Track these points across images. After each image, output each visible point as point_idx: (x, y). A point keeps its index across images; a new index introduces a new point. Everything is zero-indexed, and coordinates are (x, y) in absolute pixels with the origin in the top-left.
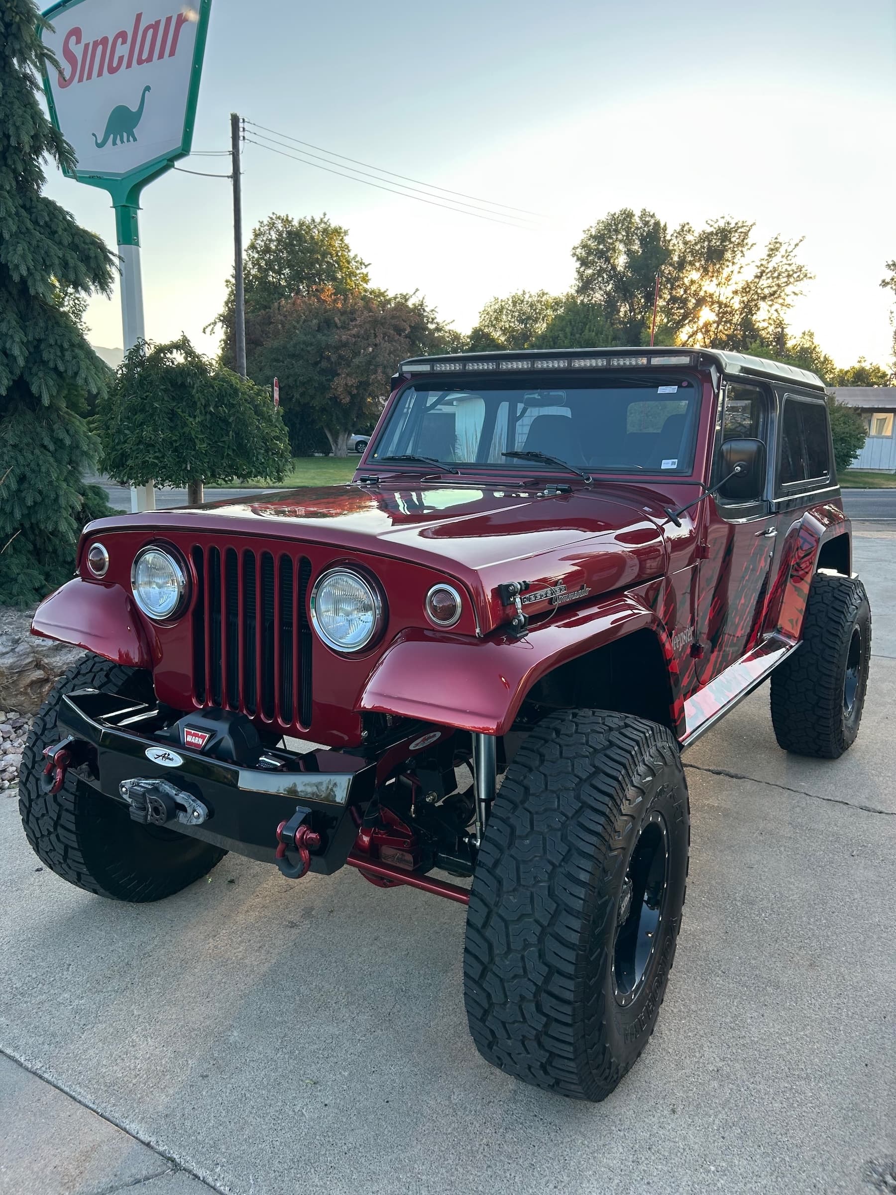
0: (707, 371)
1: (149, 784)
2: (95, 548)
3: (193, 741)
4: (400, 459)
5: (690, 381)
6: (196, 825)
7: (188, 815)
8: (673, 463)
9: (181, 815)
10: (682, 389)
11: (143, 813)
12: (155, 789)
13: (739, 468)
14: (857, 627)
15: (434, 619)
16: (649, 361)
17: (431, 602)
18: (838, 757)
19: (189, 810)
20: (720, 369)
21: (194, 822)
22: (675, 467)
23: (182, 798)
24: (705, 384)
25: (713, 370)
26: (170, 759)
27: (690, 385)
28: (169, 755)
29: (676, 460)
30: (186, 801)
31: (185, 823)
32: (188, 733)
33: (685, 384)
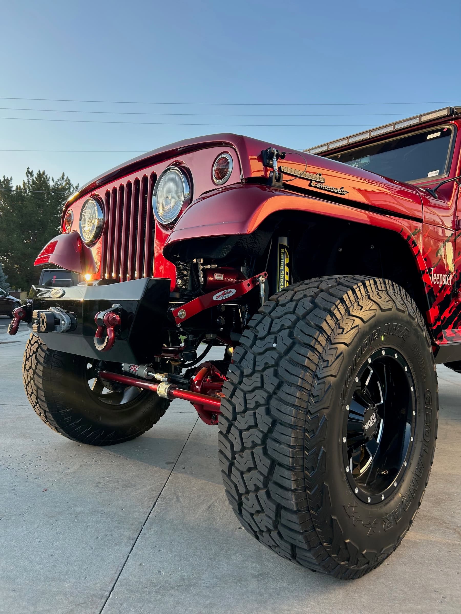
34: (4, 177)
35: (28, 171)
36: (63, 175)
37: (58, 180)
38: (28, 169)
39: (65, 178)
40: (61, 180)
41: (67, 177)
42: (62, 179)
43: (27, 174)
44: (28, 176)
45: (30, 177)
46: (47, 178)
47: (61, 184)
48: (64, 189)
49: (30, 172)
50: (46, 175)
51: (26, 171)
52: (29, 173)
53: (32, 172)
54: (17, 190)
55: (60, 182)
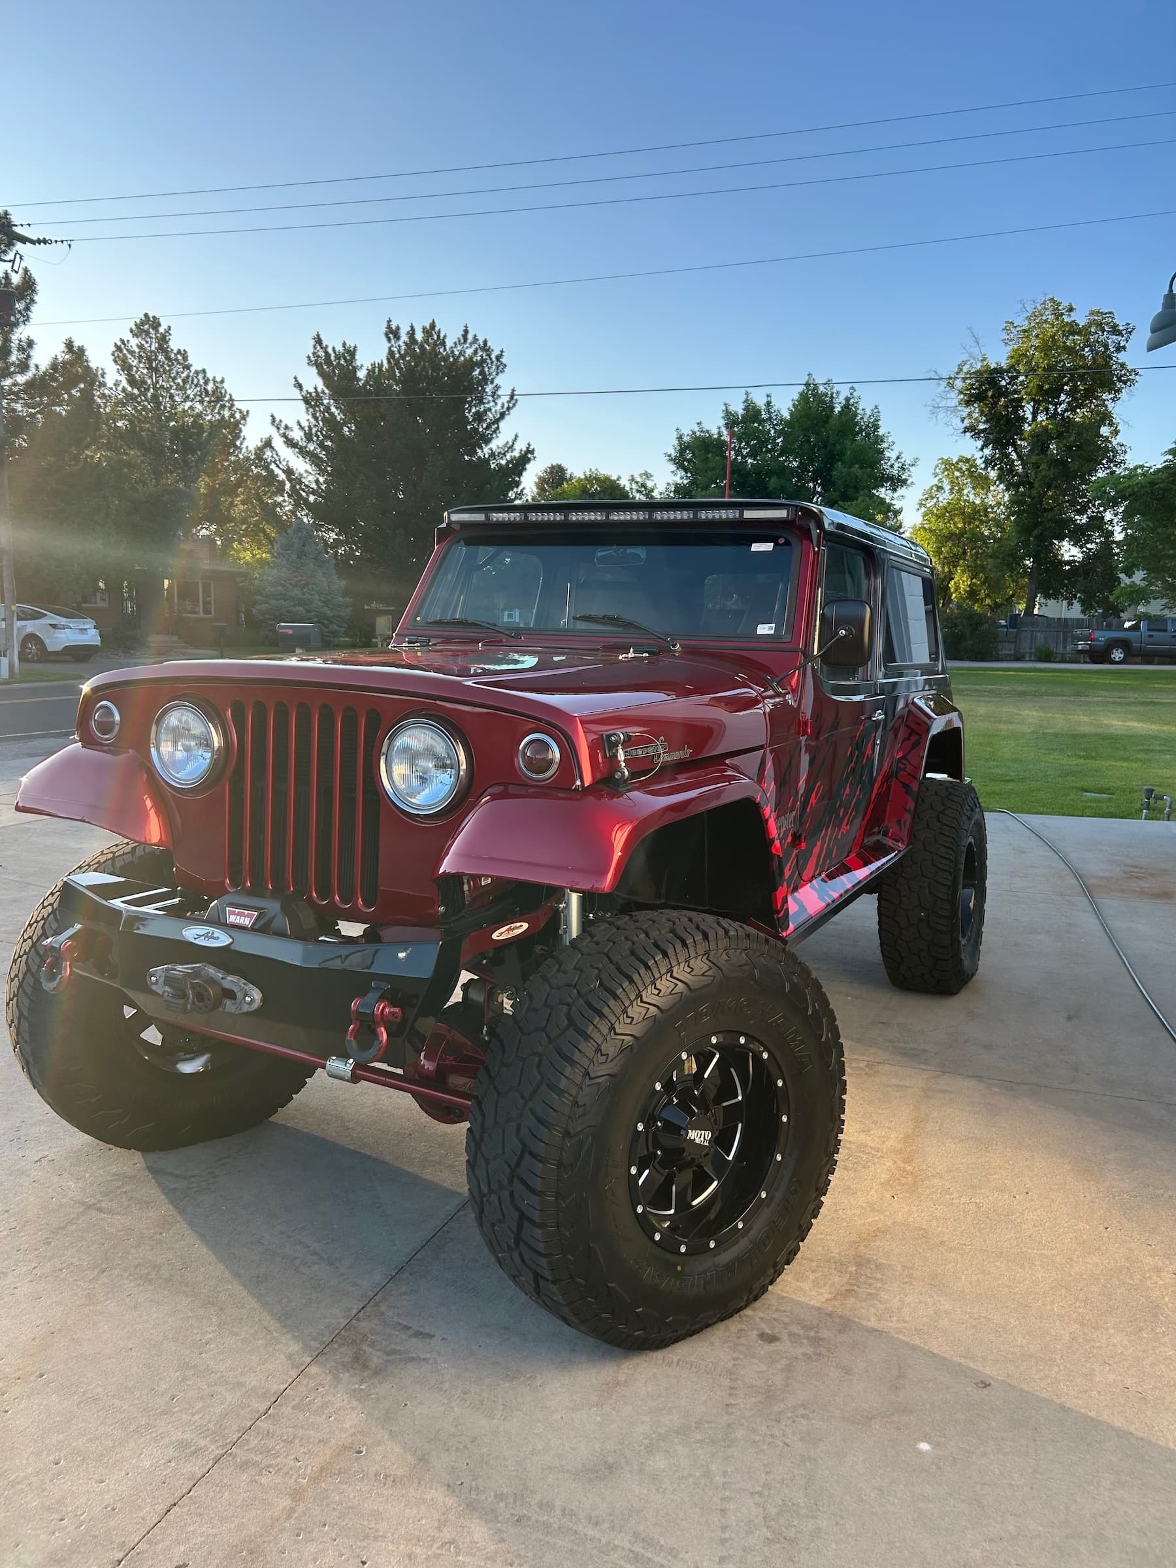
0: (806, 527)
1: (188, 968)
2: (103, 707)
3: (237, 921)
4: (448, 623)
5: (789, 538)
6: (248, 1014)
7: (238, 1001)
8: (771, 628)
9: (228, 1002)
10: (778, 548)
11: (181, 1001)
12: (196, 973)
13: (844, 632)
14: (971, 840)
15: (529, 773)
16: (742, 514)
17: (524, 754)
18: (957, 993)
19: (239, 995)
20: (820, 525)
21: (246, 1008)
22: (772, 632)
23: (231, 981)
24: (804, 542)
25: (812, 525)
26: (215, 938)
27: (787, 543)
28: (213, 933)
29: (774, 625)
30: (237, 984)
31: (233, 1011)
32: (231, 913)
33: (781, 541)
34: (344, 344)
35: (389, 327)
36: (466, 332)
37: (455, 343)
38: (389, 321)
39: (470, 337)
40: (460, 344)
41: (475, 336)
42: (462, 341)
43: (387, 335)
44: (389, 340)
45: (393, 342)
46: (439, 336)
47: (460, 354)
48: (471, 364)
49: (394, 328)
50: (437, 329)
51: (384, 330)
52: (392, 333)
53: (398, 328)
54: (370, 373)
55: (459, 348)
